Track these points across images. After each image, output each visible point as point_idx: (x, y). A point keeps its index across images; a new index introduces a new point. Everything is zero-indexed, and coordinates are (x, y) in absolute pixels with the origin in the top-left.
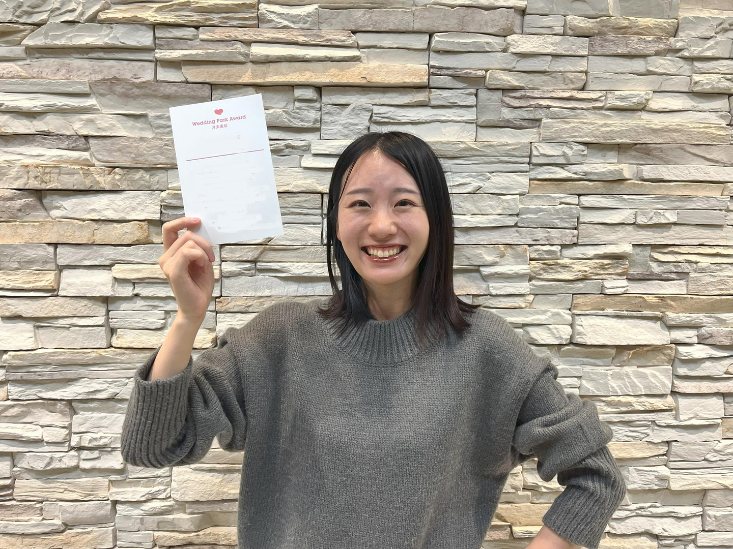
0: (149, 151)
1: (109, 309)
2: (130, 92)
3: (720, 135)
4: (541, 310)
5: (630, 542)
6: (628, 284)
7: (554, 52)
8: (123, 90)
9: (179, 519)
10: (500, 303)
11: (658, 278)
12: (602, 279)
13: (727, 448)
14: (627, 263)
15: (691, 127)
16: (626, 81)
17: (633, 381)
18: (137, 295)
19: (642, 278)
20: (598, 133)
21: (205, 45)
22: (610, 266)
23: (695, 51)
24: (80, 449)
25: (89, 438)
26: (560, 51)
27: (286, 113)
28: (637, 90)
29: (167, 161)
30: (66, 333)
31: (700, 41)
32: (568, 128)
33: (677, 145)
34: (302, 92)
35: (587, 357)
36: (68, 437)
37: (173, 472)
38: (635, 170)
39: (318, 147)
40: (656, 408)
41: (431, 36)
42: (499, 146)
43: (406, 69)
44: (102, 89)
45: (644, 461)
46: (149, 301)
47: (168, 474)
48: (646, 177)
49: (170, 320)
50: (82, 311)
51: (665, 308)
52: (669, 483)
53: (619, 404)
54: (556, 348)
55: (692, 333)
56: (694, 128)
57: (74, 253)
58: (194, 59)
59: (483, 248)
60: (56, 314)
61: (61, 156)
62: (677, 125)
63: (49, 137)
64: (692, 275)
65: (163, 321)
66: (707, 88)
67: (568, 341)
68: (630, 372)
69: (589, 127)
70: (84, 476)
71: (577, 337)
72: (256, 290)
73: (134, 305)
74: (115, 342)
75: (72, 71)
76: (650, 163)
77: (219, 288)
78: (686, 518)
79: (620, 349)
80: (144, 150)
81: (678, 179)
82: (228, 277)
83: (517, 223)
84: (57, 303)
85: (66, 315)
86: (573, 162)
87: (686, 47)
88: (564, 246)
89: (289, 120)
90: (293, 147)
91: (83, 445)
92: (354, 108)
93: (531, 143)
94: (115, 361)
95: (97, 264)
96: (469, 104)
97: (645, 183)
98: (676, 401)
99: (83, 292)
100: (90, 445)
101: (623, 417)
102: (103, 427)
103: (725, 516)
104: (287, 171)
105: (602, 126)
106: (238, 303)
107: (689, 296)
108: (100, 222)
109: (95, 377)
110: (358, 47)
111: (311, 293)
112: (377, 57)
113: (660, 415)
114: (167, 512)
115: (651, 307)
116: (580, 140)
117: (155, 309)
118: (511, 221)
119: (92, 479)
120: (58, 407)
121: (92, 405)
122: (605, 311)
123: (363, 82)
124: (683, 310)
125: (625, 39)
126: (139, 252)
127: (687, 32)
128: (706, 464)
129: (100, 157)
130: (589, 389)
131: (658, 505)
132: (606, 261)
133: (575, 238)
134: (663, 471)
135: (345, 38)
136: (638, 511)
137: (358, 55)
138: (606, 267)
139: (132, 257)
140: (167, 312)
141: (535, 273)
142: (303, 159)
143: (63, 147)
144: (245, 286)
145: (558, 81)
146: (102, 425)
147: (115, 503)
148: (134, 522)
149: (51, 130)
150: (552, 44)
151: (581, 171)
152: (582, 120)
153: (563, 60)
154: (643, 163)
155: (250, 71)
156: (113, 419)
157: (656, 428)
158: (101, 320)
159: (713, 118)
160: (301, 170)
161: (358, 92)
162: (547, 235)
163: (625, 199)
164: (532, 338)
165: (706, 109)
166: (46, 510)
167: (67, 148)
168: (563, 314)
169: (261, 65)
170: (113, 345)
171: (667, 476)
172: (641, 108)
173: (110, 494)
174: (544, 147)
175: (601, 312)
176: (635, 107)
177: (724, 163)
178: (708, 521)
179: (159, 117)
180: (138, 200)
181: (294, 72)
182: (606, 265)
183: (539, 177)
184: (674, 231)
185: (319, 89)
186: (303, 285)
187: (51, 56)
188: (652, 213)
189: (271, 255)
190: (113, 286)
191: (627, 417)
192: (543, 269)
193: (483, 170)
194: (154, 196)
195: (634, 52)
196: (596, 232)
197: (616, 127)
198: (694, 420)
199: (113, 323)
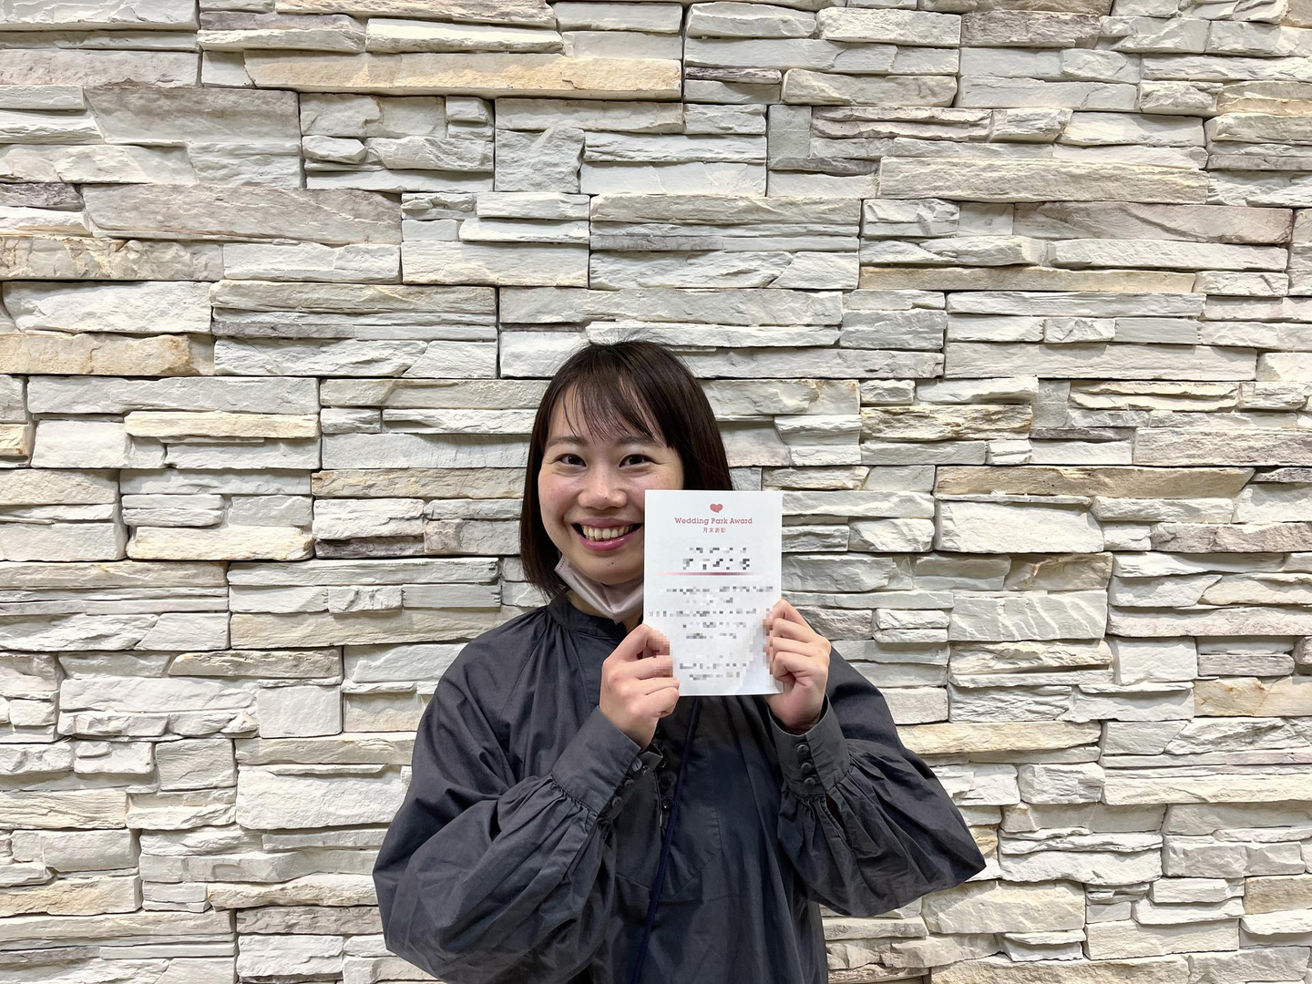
0: (189, 210)
1: (122, 491)
2: (155, 105)
3: (1188, 186)
4: (882, 493)
5: (1037, 895)
6: (1030, 448)
7: (902, 38)
8: (142, 102)
9: (250, 861)
10: (809, 481)
11: (1083, 437)
12: (986, 440)
13: (1204, 733)
14: (1030, 410)
15: (1138, 171)
16: (1025, 92)
17: (1040, 616)
18: (171, 467)
19: (1056, 436)
20: (977, 182)
21: (286, 20)
22: (1000, 416)
23: (1144, 40)
24: (75, 738)
25: (90, 719)
26: (912, 37)
27: (432, 143)
28: (1046, 107)
29: (222, 229)
30: (44, 533)
31: (1154, 23)
32: (925, 174)
33: (1114, 205)
34: (461, 106)
35: (961, 575)
36: (53, 718)
37: (239, 780)
38: (1043, 248)
39: (490, 205)
40: (1080, 662)
41: (686, 11)
42: (806, 204)
43: (641, 66)
44: (105, 101)
45: (1059, 754)
46: (192, 476)
47: (231, 782)
48: (1062, 260)
49: (231, 512)
50: (74, 494)
51: (1095, 489)
52: (1103, 794)
53: (1017, 655)
54: (908, 558)
55: (1142, 532)
56: (1143, 173)
57: (57, 391)
58: (266, 46)
59: (780, 385)
60: (27, 500)
61: (33, 218)
62: (1115, 168)
63: (14, 187)
64: (1141, 431)
65: (218, 513)
66: (1166, 105)
67: (928, 547)
68: (1035, 601)
69: (963, 172)
70: (82, 787)
71: (944, 539)
72: (382, 457)
73: (165, 484)
74: (134, 549)
75: (54, 71)
76: (1068, 235)
77: (317, 454)
78: (1134, 854)
79: (1019, 559)
80: (180, 208)
81: (1117, 264)
82: (332, 435)
83: (838, 341)
84: (28, 480)
85: (44, 501)
86: (934, 233)
87: (1130, 32)
88: (920, 382)
89: (437, 157)
90: (445, 205)
91: (79, 731)
92: (551, 137)
93: (862, 200)
94: (133, 583)
95: (99, 411)
96: (754, 132)
97: (1059, 270)
98: (1115, 652)
99: (73, 460)
100: (92, 732)
101: (1023, 679)
102: (114, 700)
103: (1202, 851)
104: (435, 247)
105: (984, 170)
106: (351, 481)
107: (1136, 468)
108: (103, 337)
109: (98, 612)
110: (559, 28)
111: (479, 463)
112: (591, 45)
113: (1087, 674)
114: (230, 848)
115: (1071, 487)
116: (947, 194)
117: (205, 492)
118: (828, 337)
119: (97, 791)
120: (35, 664)
121: (95, 662)
122: (993, 494)
123: (565, 89)
124: (1125, 492)
125: (1023, 18)
126: (171, 391)
127: (1131, 6)
128: (1167, 760)
129: (102, 221)
130: (965, 631)
131: (1085, 831)
132: (993, 408)
133: (941, 367)
134: (1093, 771)
135: (535, 11)
136: (1050, 842)
137: (558, 41)
138: (993, 417)
139: (161, 398)
140: (226, 497)
141: (870, 429)
142: (463, 225)
143: (38, 204)
144: (362, 451)
145: (908, 90)
146: (113, 697)
147: (138, 833)
148: (172, 866)
149: (17, 175)
150: (898, 25)
151: (949, 249)
152: (949, 160)
153: (918, 53)
154: (1057, 236)
155: (366, 69)
156: (131, 687)
157: (1080, 697)
158: (106, 511)
159: (1177, 158)
160: (459, 245)
161: (557, 108)
162: (890, 361)
163: (1025, 300)
164: (866, 542)
165: (1164, 141)
166: (19, 845)
167: (44, 206)
168: (919, 500)
169: (386, 58)
170: (130, 555)
171: (1099, 780)
172: (1052, 139)
173: (129, 819)
174: (884, 207)
175: (985, 497)
176: (1042, 137)
177: (1196, 237)
178: (1172, 859)
179: (206, 150)
180: (172, 298)
181: (445, 70)
182: (994, 414)
183: (877, 260)
184: (1110, 355)
185: (490, 103)
186: (466, 449)
187: (18, 45)
188: (1073, 323)
189: (408, 396)
190: (127, 450)
191: (1030, 679)
192: (885, 422)
193: (779, 246)
194: (199, 291)
195: (1039, 40)
196: (976, 356)
197: (1008, 170)
198: (1145, 682)
199: (130, 517)
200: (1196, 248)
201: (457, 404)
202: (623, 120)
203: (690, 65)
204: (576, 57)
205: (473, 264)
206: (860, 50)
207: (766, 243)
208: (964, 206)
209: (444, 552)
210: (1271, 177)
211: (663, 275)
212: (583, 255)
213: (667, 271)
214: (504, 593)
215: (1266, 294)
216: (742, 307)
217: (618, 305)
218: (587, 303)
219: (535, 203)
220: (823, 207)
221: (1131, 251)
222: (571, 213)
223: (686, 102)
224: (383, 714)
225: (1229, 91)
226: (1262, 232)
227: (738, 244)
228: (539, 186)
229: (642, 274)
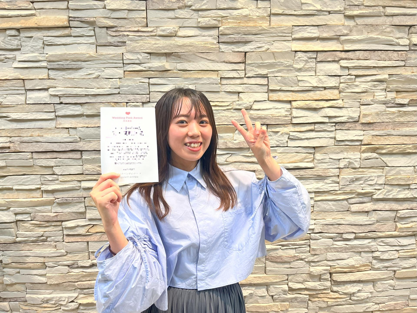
200: (217, 65)
201: (16, 112)
202: (54, 33)
203: (71, 17)
204: (40, 17)
205: (16, 74)
206: (117, 12)
207: (97, 66)
208: (151, 54)
209: (16, 151)
210: (239, 44)
211: (70, 75)
212: (46, 70)
213: (71, 74)
214: (34, 162)
215: (238, 77)
216: (91, 83)
217: (56, 84)
218: (48, 83)
219: (31, 57)
220: (111, 56)
221: (198, 66)
222: (41, 59)
223: (71, 27)
224: (6, 194)
225: (224, 19)
226: (236, 59)
227: (89, 66)
228: (33, 52)
229: (64, 75)
